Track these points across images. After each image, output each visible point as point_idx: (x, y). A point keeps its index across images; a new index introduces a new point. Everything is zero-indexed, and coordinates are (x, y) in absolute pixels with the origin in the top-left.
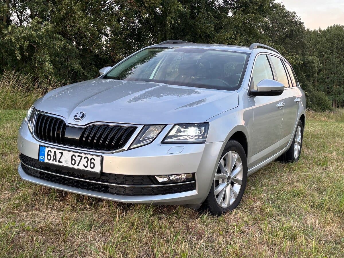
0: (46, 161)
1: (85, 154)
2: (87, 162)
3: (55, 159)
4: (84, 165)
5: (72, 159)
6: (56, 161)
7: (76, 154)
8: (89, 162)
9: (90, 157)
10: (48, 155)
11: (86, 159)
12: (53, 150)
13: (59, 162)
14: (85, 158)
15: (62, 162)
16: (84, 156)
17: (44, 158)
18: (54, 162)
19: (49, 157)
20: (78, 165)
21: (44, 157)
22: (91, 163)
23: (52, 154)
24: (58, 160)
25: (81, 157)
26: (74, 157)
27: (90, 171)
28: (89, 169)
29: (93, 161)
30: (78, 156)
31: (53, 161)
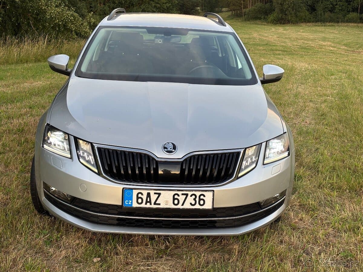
0: (135, 205)
1: (192, 190)
2: (195, 199)
3: (149, 201)
4: (191, 204)
5: (174, 199)
6: (151, 204)
7: (180, 193)
8: (197, 199)
9: (198, 194)
10: (138, 198)
11: (194, 197)
12: (145, 193)
13: (155, 204)
14: (191, 196)
15: (159, 204)
16: (190, 193)
17: (132, 203)
18: (148, 205)
19: (140, 201)
20: (183, 205)
21: (131, 201)
22: (200, 199)
23: (144, 197)
24: (153, 202)
25: (187, 195)
26: (176, 197)
27: (199, 209)
28: (197, 206)
29: (202, 197)
30: (183, 194)
31: (146, 204)
